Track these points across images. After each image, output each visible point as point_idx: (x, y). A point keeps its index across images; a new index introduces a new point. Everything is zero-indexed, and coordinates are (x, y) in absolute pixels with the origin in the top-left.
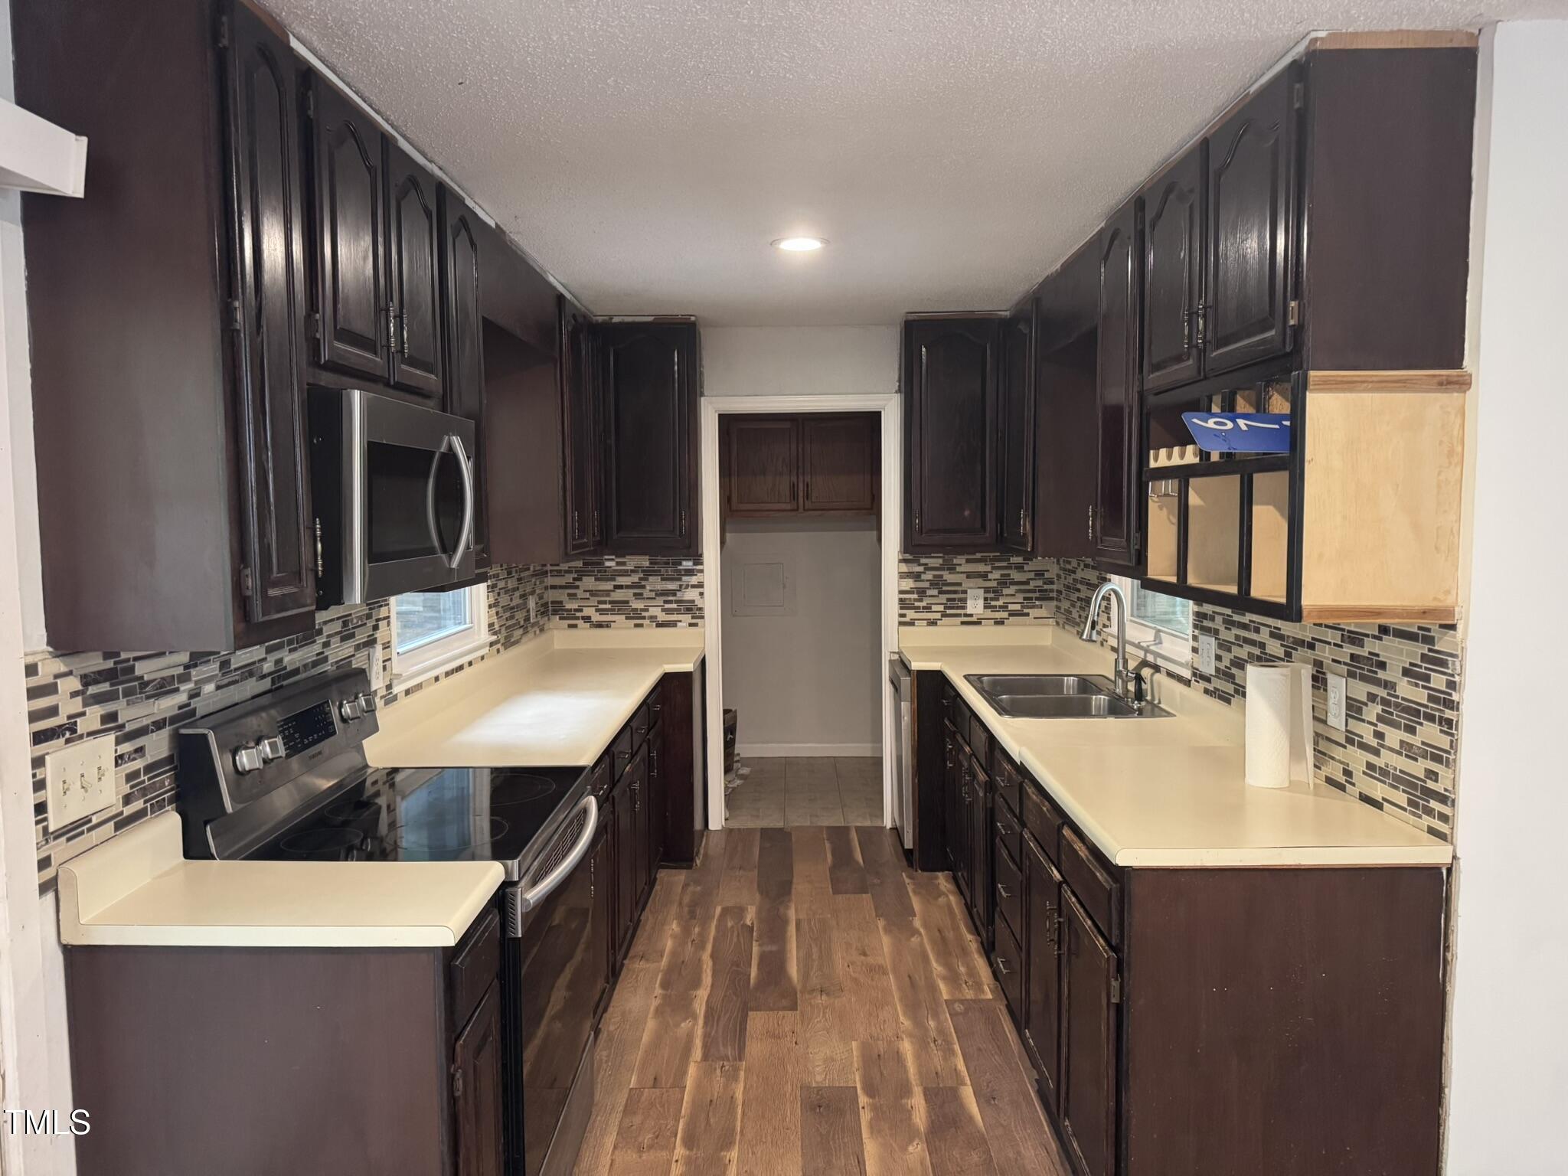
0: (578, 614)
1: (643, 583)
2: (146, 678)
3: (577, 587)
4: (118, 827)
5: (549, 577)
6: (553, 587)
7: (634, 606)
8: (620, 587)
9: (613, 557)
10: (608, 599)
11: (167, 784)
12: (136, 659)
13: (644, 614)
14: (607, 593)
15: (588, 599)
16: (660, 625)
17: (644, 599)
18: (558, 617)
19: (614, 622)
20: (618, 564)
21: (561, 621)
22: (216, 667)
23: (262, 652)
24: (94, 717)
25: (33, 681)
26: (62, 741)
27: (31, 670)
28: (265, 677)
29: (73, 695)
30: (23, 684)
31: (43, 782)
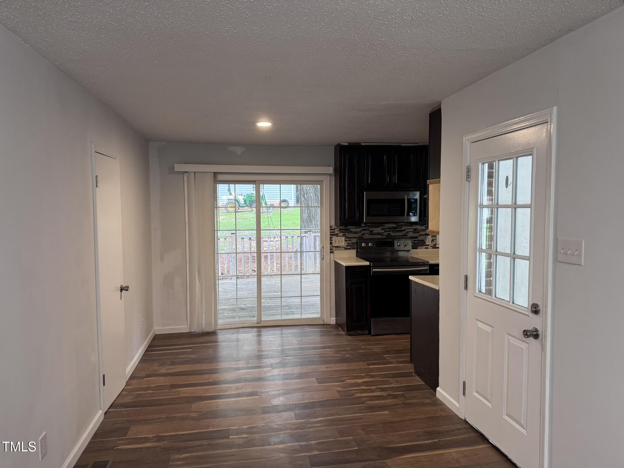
2: (352, 231)
4: (345, 249)
11: (355, 246)
12: (350, 228)
22: (369, 232)
23: (383, 231)
24: (341, 234)
25: (331, 228)
26: (335, 236)
27: (331, 227)
28: (384, 235)
29: (338, 231)
30: (329, 228)
31: (332, 240)
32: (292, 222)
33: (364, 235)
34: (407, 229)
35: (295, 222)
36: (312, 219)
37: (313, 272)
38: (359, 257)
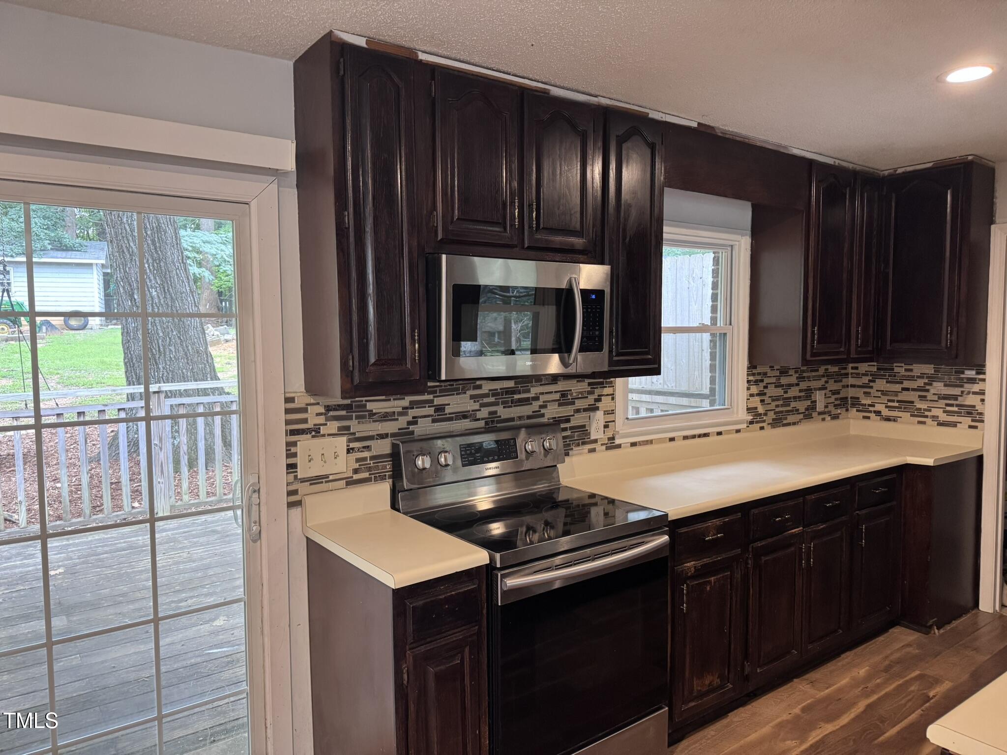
0: (871, 409)
1: (928, 387)
2: (374, 411)
3: (871, 387)
4: (348, 484)
5: (850, 378)
6: (853, 386)
7: (919, 406)
8: (907, 389)
9: (903, 365)
10: (896, 398)
11: (388, 468)
12: (366, 401)
13: (927, 413)
14: (896, 393)
15: (880, 397)
16: (941, 424)
17: (928, 400)
18: (855, 409)
19: (901, 417)
20: (906, 370)
21: (857, 413)
22: (431, 411)
23: (476, 406)
24: (333, 427)
25: (291, 406)
26: (309, 436)
27: (289, 400)
28: (478, 420)
29: (318, 414)
30: (282, 406)
31: (295, 455)
32: (97, 359)
33: (416, 423)
34: (542, 393)
35: (105, 359)
36: (157, 356)
37: (172, 507)
38: (405, 513)
